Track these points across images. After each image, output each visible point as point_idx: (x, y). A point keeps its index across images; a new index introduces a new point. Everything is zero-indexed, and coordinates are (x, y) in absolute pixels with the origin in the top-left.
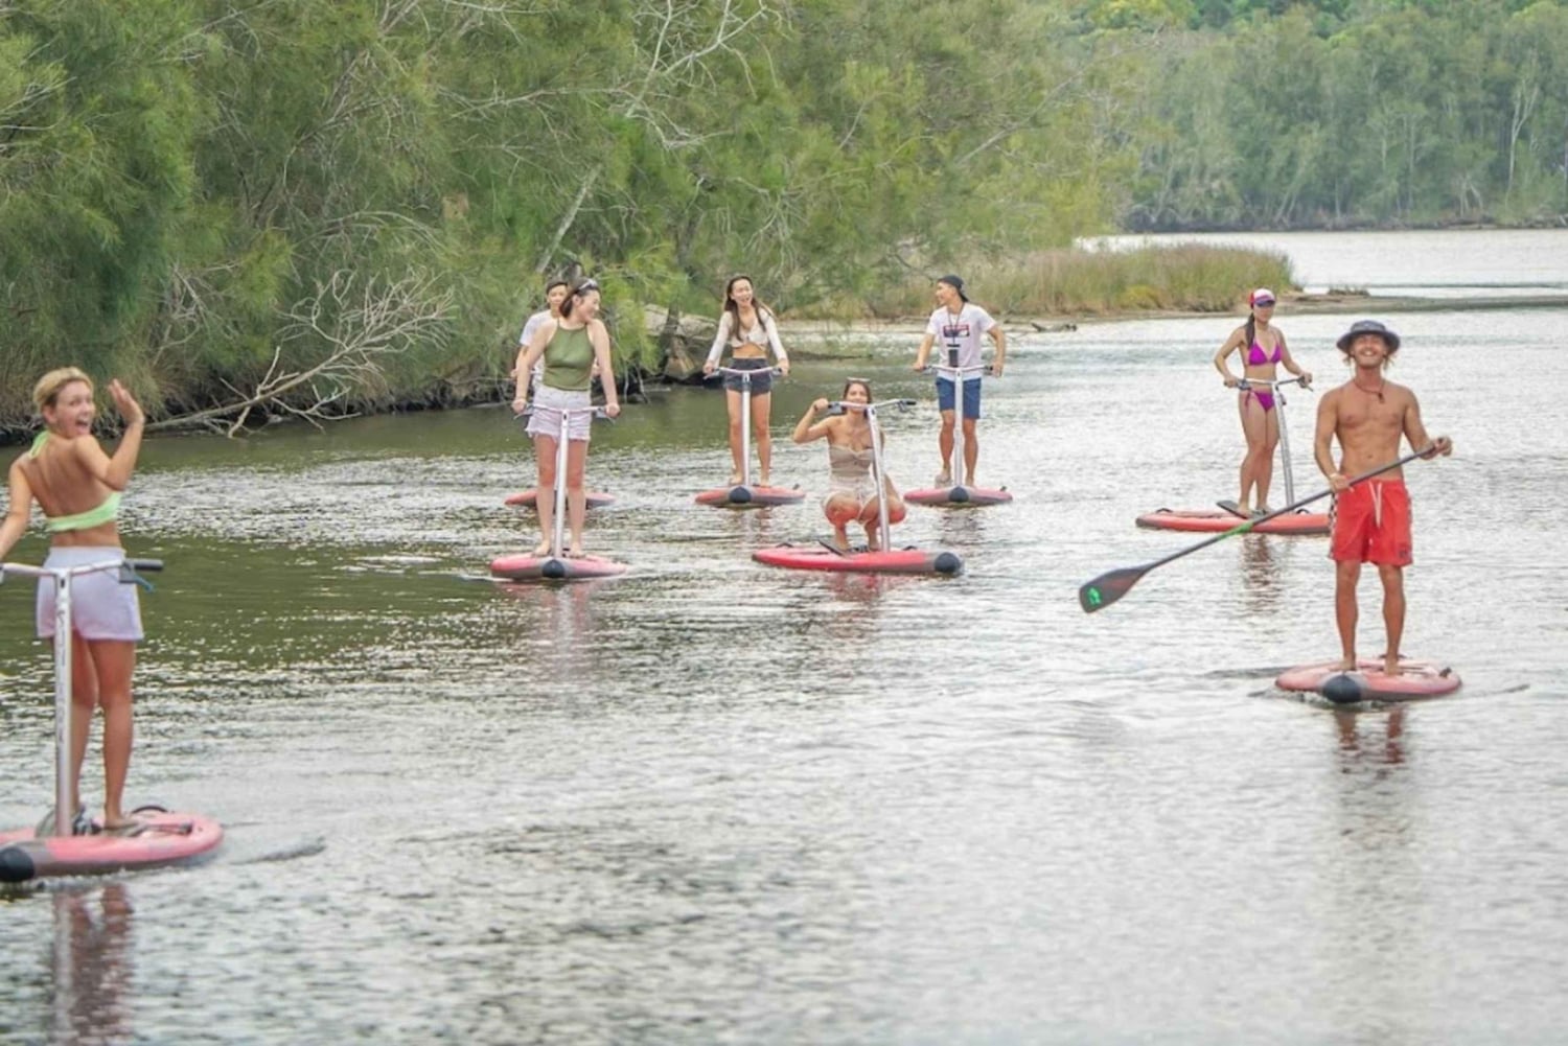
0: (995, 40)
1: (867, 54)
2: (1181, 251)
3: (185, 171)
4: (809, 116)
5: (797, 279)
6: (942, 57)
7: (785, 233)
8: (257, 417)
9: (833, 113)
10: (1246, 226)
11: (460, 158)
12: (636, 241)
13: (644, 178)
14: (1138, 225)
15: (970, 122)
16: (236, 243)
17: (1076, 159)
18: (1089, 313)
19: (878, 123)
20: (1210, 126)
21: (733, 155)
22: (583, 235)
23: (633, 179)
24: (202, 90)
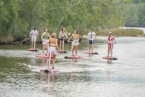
0: (111, 4)
1: (96, 5)
2: (131, 29)
3: (17, 15)
4: (89, 12)
5: (86, 30)
6: (104, 5)
7: (85, 25)
8: (24, 43)
9: (91, 12)
10: (139, 27)
11: (48, 15)
12: (68, 25)
13: (69, 18)
14: (126, 26)
15: (107, 13)
16: (22, 23)
17: (119, 18)
18: (120, 36)
19: (97, 13)
20: (135, 15)
21: (79, 16)
22: (62, 24)
23: (68, 18)
24: (19, 5)
